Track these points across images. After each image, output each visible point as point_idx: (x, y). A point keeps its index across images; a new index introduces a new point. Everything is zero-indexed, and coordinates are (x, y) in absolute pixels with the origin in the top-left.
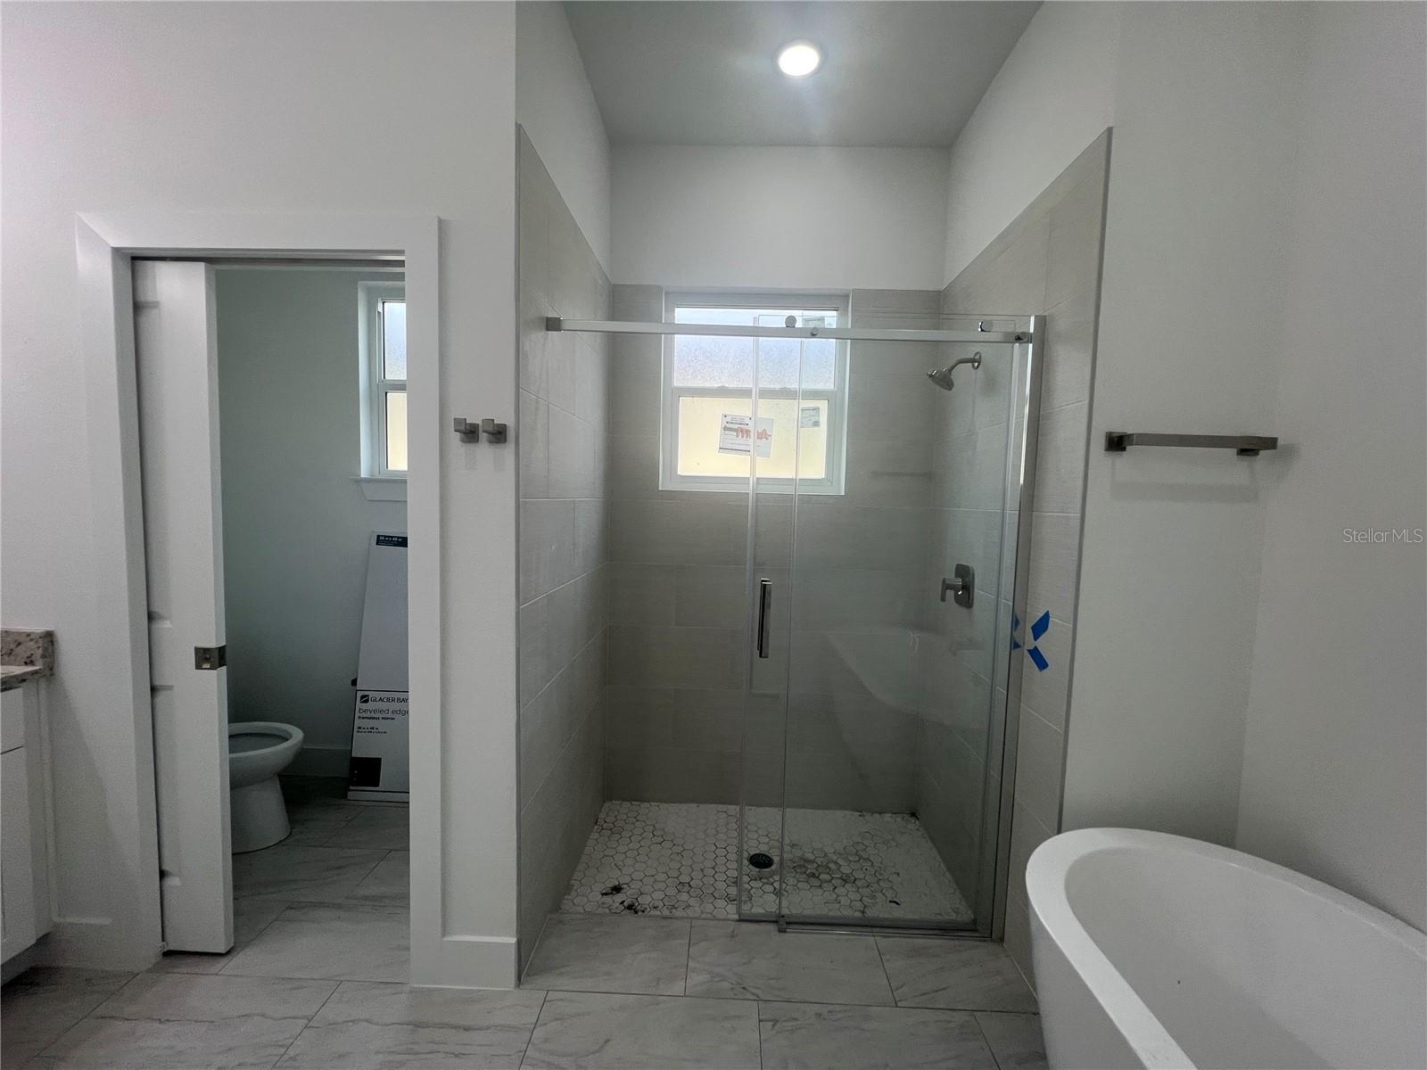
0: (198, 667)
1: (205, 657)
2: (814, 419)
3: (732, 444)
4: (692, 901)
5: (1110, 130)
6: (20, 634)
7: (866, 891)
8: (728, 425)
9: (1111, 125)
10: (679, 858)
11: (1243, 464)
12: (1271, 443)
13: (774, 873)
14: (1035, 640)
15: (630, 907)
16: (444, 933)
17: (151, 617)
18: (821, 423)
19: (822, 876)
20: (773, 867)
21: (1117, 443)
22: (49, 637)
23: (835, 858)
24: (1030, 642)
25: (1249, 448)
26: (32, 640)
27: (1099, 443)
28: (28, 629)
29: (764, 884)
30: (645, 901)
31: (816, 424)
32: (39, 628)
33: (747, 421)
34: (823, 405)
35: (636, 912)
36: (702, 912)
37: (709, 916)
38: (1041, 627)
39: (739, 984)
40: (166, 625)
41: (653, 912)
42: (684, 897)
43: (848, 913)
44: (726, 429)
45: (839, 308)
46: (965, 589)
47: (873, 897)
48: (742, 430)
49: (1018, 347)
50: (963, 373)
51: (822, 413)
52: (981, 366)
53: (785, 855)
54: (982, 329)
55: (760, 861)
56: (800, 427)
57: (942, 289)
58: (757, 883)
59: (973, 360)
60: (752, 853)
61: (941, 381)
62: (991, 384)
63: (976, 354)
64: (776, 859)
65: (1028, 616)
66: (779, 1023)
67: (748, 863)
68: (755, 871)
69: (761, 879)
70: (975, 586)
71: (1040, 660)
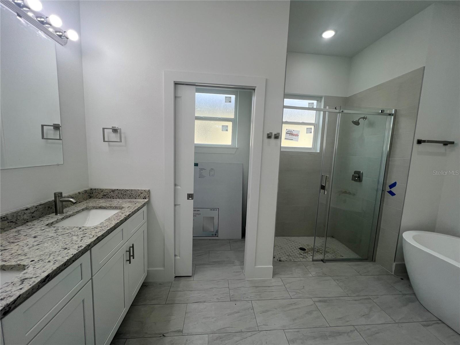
0: (188, 199)
1: (190, 196)
4: (294, 258)
5: (424, 67)
6: (142, 190)
7: (333, 254)
8: (287, 132)
9: (424, 66)
11: (444, 147)
12: (452, 143)
13: (308, 252)
14: (390, 189)
15: (280, 261)
16: (255, 265)
17: (175, 185)
19: (320, 252)
21: (419, 142)
22: (149, 191)
24: (388, 189)
25: (446, 143)
26: (146, 192)
27: (415, 141)
28: (144, 189)
30: (282, 259)
31: (311, 132)
32: (147, 189)
33: (293, 131)
34: (313, 127)
35: (282, 262)
37: (300, 261)
38: (394, 185)
39: (323, 274)
40: (179, 187)
41: (286, 261)
44: (287, 133)
45: (318, 100)
46: (359, 177)
47: (336, 255)
48: (291, 134)
49: (389, 117)
50: (361, 121)
51: (312, 129)
52: (367, 120)
53: (307, 248)
54: (381, 112)
55: (302, 249)
56: (307, 133)
57: (348, 96)
58: (306, 254)
59: (364, 118)
60: (299, 247)
61: (357, 123)
62: (371, 125)
63: (365, 116)
64: (306, 249)
65: (387, 183)
66: (339, 280)
67: (300, 250)
68: (303, 251)
69: (306, 253)
70: (363, 176)
71: (392, 194)
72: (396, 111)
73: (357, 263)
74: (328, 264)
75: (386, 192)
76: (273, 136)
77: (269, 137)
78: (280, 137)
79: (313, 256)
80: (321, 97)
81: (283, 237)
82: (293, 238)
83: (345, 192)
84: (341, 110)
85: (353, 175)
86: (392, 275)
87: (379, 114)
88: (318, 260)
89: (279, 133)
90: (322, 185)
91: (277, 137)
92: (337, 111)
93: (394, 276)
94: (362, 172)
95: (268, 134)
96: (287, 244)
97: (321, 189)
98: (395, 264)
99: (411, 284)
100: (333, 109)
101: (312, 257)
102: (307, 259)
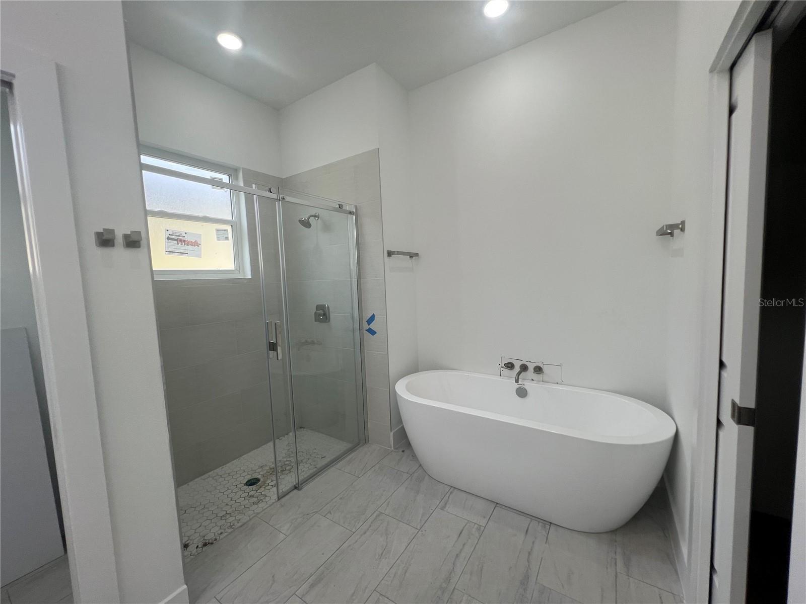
2: (226, 236)
3: (174, 248)
4: (239, 517)
5: (378, 149)
7: (310, 461)
8: (169, 236)
9: (378, 147)
10: (206, 510)
11: (410, 261)
12: (417, 255)
13: (264, 482)
14: (369, 325)
15: (205, 545)
18: (230, 238)
19: (287, 468)
20: (262, 480)
21: (390, 254)
23: (285, 459)
24: (366, 326)
25: (412, 255)
29: (265, 488)
30: (210, 537)
31: (227, 239)
33: (184, 235)
34: (229, 228)
35: (212, 543)
36: (249, 516)
37: (254, 515)
38: (371, 320)
39: (304, 515)
41: (222, 536)
42: (231, 519)
43: (311, 472)
44: (168, 239)
45: (231, 175)
46: (324, 315)
47: (314, 461)
48: (181, 240)
49: (349, 216)
50: (312, 220)
51: (229, 232)
52: (319, 219)
53: (261, 473)
54: (339, 207)
55: (252, 482)
56: (219, 239)
57: (283, 178)
58: (262, 490)
59: (315, 216)
60: (245, 482)
61: (306, 224)
62: (327, 228)
63: (316, 213)
64: (259, 477)
65: (364, 317)
66: (332, 512)
67: (247, 487)
68: (254, 487)
69: (261, 487)
70: (330, 312)
71: (372, 332)
72: (356, 207)
73: (348, 458)
74: (307, 488)
75: (365, 331)
76: (119, 240)
77: (105, 240)
78: (143, 243)
79: (277, 485)
80: (236, 170)
81: (202, 477)
82: (227, 468)
83: (306, 343)
84: (281, 196)
85: (315, 313)
86: (392, 450)
87: (335, 210)
88: (289, 491)
89: (140, 232)
90: (270, 342)
91: (134, 242)
92: (274, 196)
93: (395, 452)
94: (328, 306)
95: (99, 235)
96: (216, 488)
97: (270, 350)
98: (392, 433)
99: (414, 453)
100: (266, 191)
101: (275, 489)
102: (267, 499)
